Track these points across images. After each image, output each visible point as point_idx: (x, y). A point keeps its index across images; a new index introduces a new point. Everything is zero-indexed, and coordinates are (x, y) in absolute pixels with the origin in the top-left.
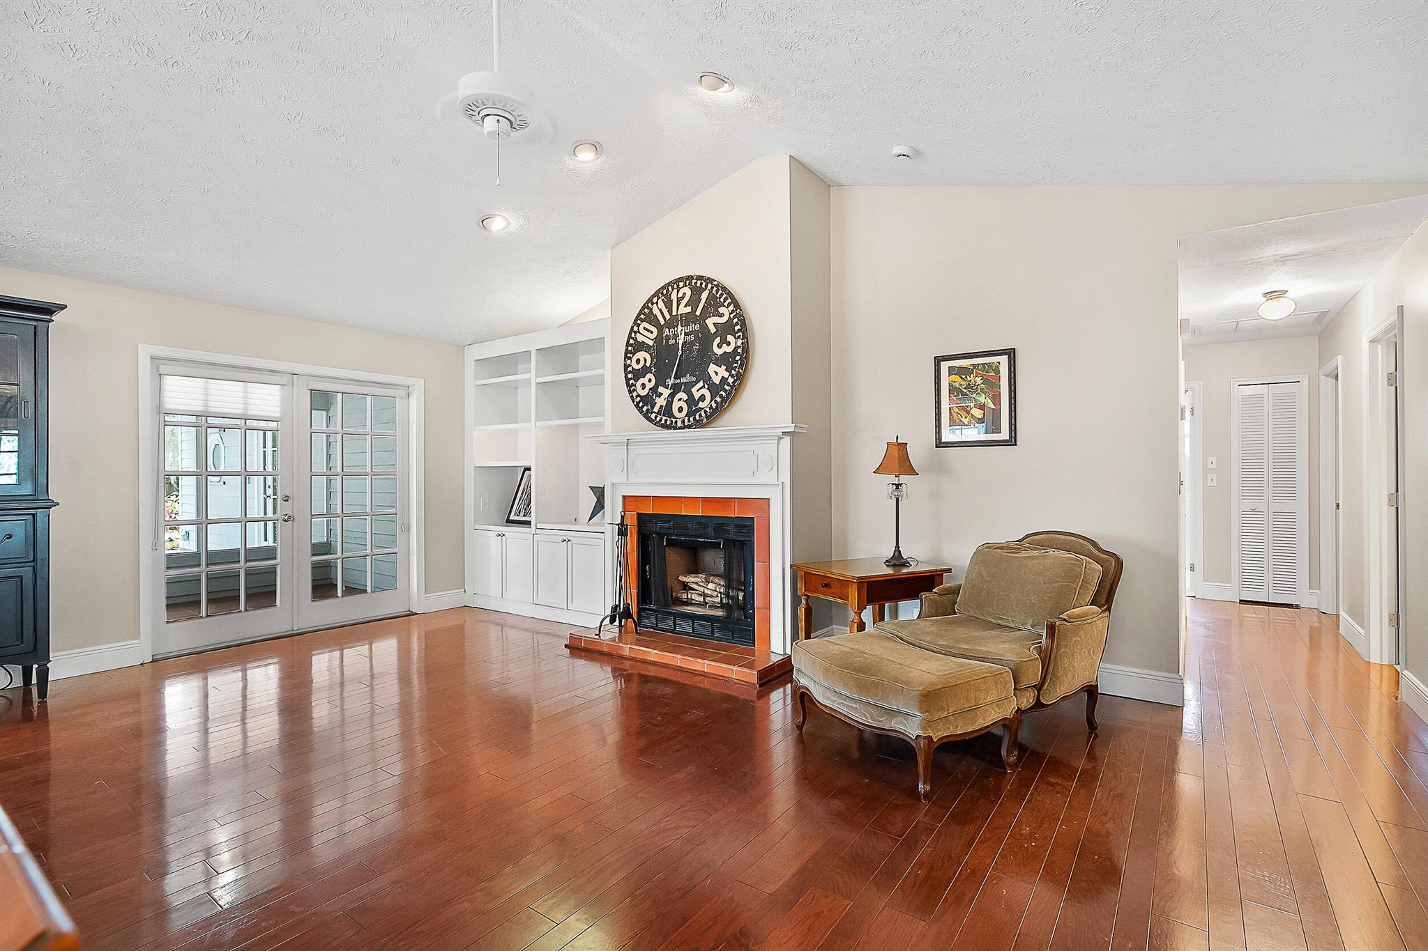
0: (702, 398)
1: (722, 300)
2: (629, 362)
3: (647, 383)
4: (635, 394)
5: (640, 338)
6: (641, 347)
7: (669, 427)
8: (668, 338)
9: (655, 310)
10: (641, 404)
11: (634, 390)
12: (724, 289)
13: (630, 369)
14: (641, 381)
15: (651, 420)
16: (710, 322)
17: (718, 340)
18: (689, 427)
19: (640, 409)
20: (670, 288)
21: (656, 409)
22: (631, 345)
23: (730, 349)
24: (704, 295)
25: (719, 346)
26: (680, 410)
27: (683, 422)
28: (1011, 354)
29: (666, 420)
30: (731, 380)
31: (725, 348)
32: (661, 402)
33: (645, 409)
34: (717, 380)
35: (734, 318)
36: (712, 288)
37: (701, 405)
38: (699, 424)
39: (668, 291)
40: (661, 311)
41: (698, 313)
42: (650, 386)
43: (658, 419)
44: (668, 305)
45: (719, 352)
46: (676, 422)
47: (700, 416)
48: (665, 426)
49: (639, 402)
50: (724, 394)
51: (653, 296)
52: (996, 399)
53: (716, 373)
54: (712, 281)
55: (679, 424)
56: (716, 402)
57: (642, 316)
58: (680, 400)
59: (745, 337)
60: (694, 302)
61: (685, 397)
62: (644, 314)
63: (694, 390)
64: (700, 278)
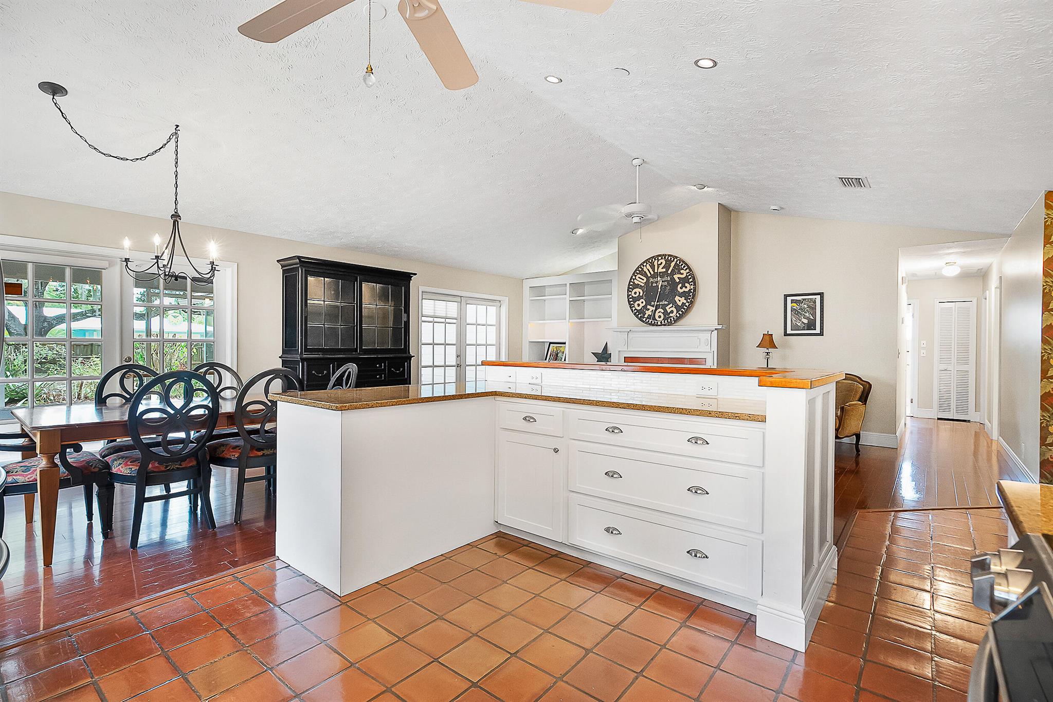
0: (672, 312)
1: (682, 267)
2: (630, 293)
3: (640, 304)
4: (634, 309)
5: (636, 282)
6: (637, 286)
7: (653, 325)
8: (652, 283)
9: (645, 269)
10: (637, 314)
11: (633, 307)
12: (684, 262)
13: (631, 296)
14: (638, 302)
15: (643, 322)
16: (676, 277)
17: (680, 285)
18: (664, 325)
19: (637, 316)
20: (653, 259)
21: (646, 316)
22: (631, 285)
23: (687, 290)
24: (673, 264)
25: (681, 288)
26: (660, 317)
27: (661, 322)
28: (821, 295)
29: (652, 322)
30: (687, 304)
31: (684, 289)
32: (648, 313)
33: (640, 316)
34: (680, 304)
35: (689, 275)
36: (677, 261)
37: (671, 315)
38: (670, 324)
39: (652, 260)
40: (648, 270)
41: (669, 272)
42: (642, 305)
43: (647, 321)
44: (653, 267)
45: (681, 291)
46: (657, 323)
47: (671, 320)
48: (651, 324)
49: (636, 313)
50: (684, 310)
51: (644, 262)
52: (814, 315)
53: (680, 301)
54: (677, 257)
55: (659, 323)
56: (679, 314)
57: (638, 272)
58: (659, 312)
59: (695, 284)
60: (667, 267)
61: (663, 311)
62: (639, 271)
63: (667, 308)
64: (669, 255)
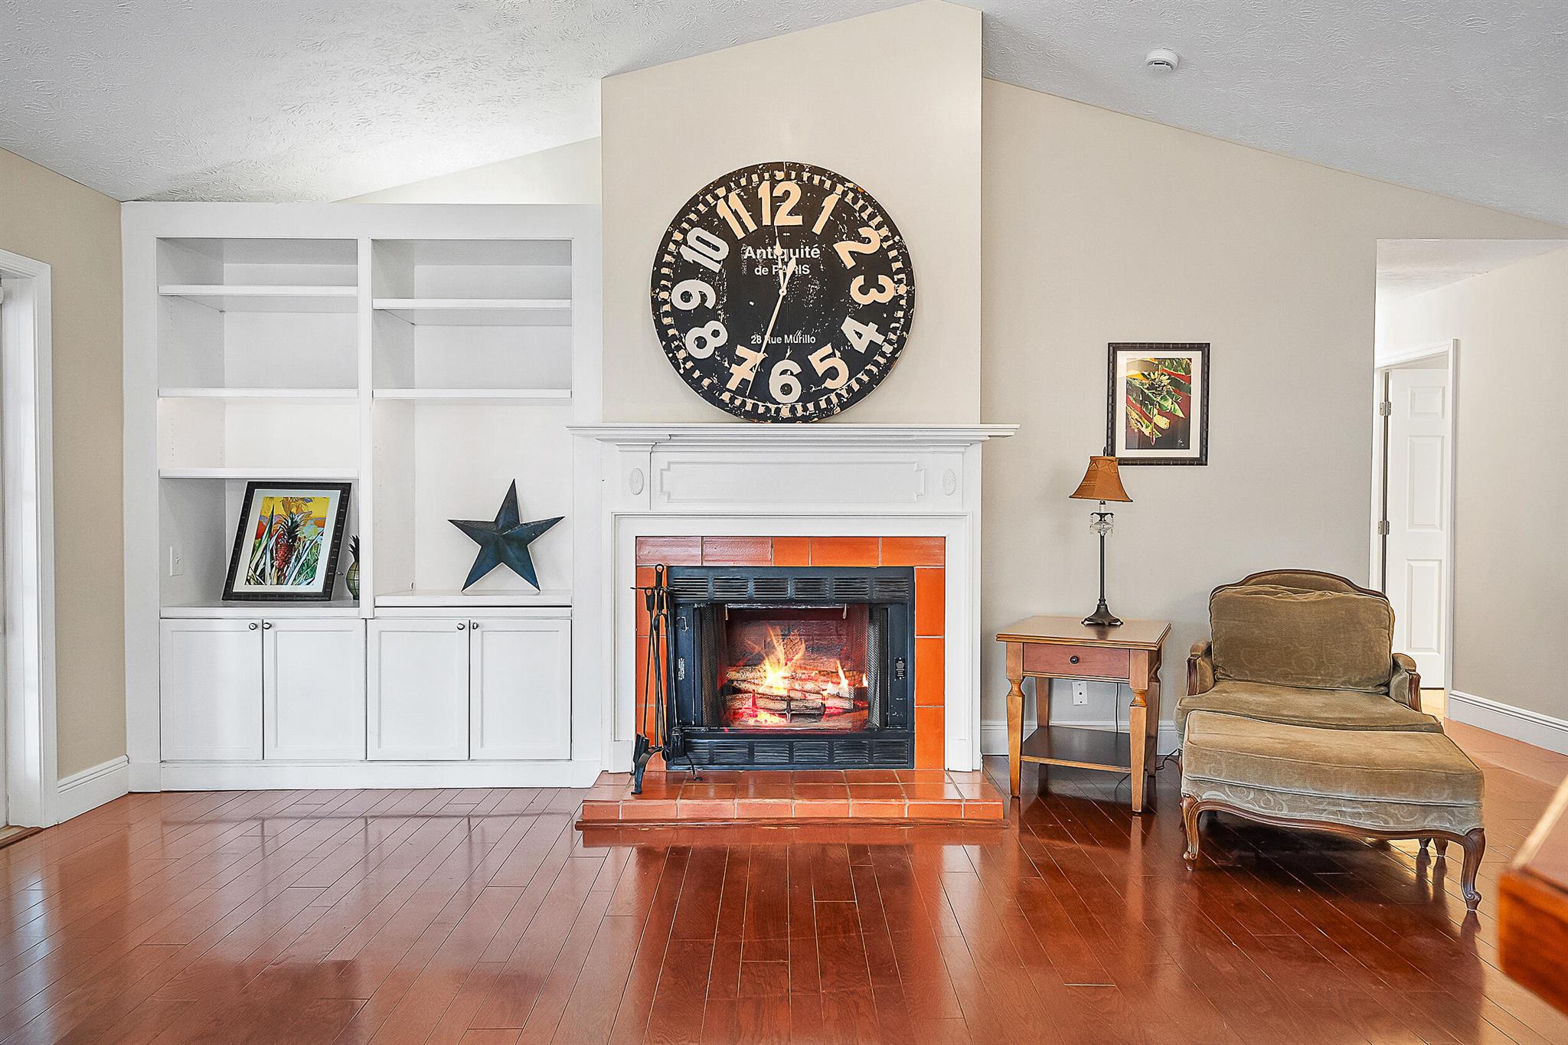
0: (832, 373)
1: (865, 215)
2: (664, 295)
3: (709, 338)
4: (681, 355)
5: (688, 255)
6: (692, 271)
7: (763, 418)
8: (752, 263)
9: (722, 210)
10: (697, 374)
11: (678, 348)
12: (868, 199)
13: (667, 308)
14: (695, 332)
15: (721, 405)
16: (844, 249)
17: (859, 281)
18: (805, 419)
19: (696, 385)
20: (755, 178)
21: (733, 384)
22: (668, 265)
23: (884, 298)
24: (830, 203)
25: (863, 290)
26: (786, 389)
27: (793, 409)
28: (1204, 348)
29: (755, 407)
30: (888, 349)
31: (874, 295)
32: (740, 374)
33: (706, 382)
34: (861, 346)
35: (891, 248)
36: (844, 194)
37: (829, 384)
38: (825, 415)
39: (749, 181)
40: (735, 213)
41: (818, 229)
42: (713, 343)
43: (738, 402)
44: (753, 204)
45: (863, 300)
46: (778, 410)
47: (829, 401)
48: (753, 416)
49: (693, 370)
50: (875, 370)
51: (718, 184)
52: (1186, 407)
53: (860, 336)
54: (843, 180)
55: (785, 413)
56: (859, 381)
57: (693, 216)
58: (784, 372)
59: (911, 282)
60: (809, 207)
61: (797, 369)
62: (698, 212)
63: (814, 358)
64: (815, 170)
